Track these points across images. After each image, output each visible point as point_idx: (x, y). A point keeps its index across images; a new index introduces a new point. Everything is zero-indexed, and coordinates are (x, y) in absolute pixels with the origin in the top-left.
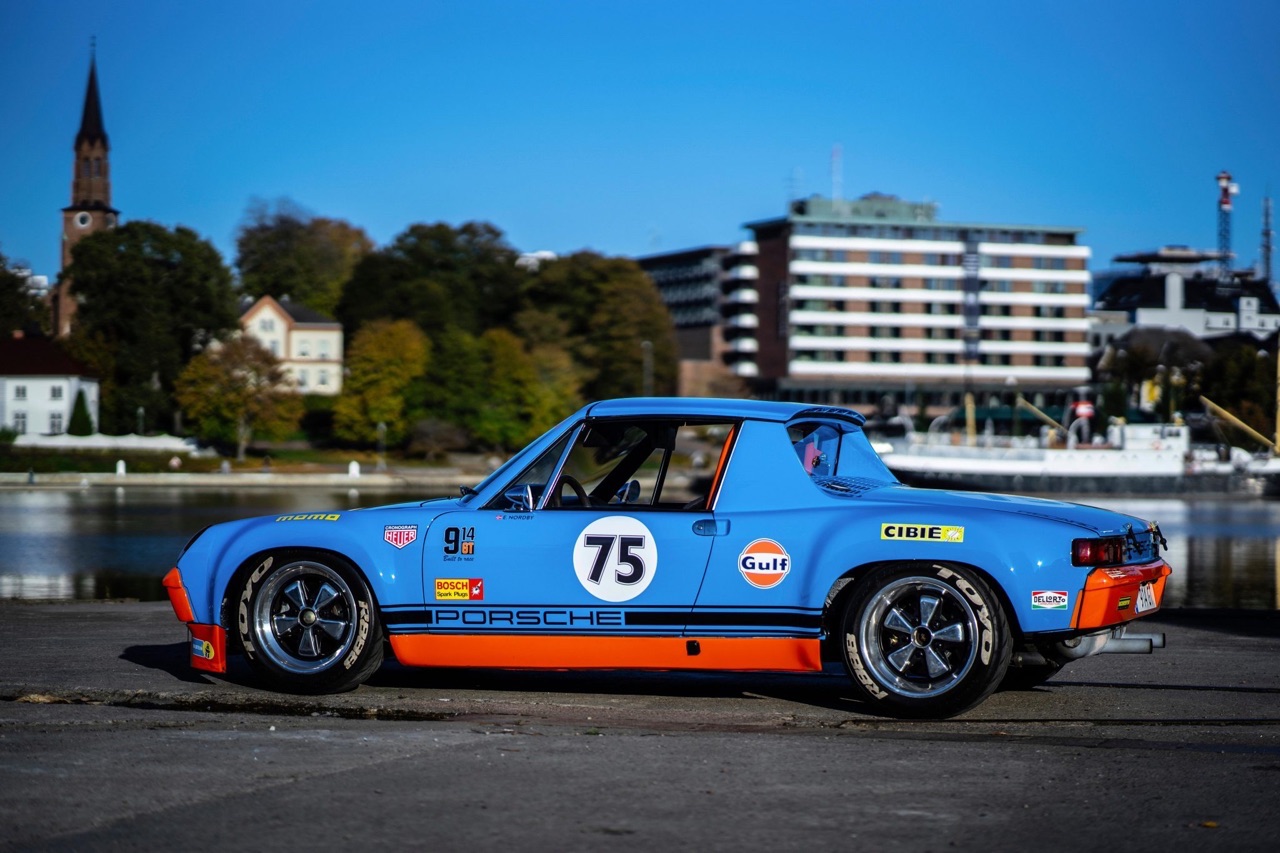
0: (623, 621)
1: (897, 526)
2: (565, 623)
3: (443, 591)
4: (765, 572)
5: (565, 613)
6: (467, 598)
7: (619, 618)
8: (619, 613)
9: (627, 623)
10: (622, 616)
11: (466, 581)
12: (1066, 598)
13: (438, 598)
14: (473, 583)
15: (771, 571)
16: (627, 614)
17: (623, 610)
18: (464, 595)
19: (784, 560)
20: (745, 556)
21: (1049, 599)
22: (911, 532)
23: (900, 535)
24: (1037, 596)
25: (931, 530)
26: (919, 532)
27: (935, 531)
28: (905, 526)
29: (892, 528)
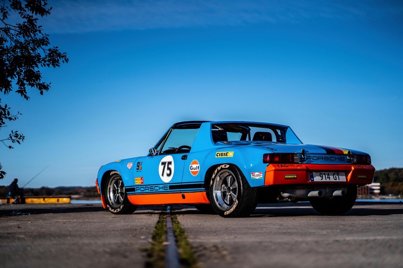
0: (169, 188)
1: (219, 153)
2: (158, 190)
3: (137, 181)
4: (195, 170)
5: (158, 186)
6: (141, 183)
7: (168, 188)
8: (168, 186)
9: (170, 189)
10: (168, 187)
11: (140, 178)
12: (262, 174)
13: (136, 183)
14: (142, 178)
15: (196, 170)
16: (169, 186)
17: (168, 185)
18: (140, 182)
19: (199, 166)
20: (190, 166)
21: (257, 175)
22: (222, 155)
23: (219, 156)
24: (253, 174)
25: (226, 153)
26: (224, 154)
27: (227, 154)
28: (221, 153)
29: (218, 153)
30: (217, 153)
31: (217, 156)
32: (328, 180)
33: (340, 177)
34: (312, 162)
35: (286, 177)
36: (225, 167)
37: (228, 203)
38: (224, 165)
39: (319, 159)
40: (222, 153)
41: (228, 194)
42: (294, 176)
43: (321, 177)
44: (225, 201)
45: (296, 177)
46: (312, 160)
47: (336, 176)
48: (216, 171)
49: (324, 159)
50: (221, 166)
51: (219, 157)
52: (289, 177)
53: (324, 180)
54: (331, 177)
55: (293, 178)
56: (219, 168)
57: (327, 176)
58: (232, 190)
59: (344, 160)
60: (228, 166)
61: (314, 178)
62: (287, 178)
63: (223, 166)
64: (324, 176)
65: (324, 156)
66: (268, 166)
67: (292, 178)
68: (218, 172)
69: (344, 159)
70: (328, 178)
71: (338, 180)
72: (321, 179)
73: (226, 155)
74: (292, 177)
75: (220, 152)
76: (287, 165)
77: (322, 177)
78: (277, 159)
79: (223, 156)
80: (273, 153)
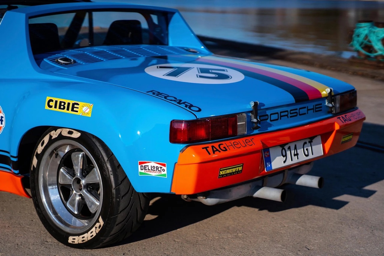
1: (54, 100)
21: (153, 169)
22: (61, 105)
23: (56, 107)
24: (143, 165)
25: (73, 104)
26: (66, 106)
27: (76, 106)
28: (59, 100)
29: (52, 100)
30: (48, 98)
31: (50, 107)
32: (295, 160)
33: (313, 147)
34: (270, 125)
35: (221, 173)
36: (69, 135)
37: (76, 213)
38: (68, 130)
39: (281, 116)
40: (61, 102)
41: (74, 192)
42: (237, 168)
43: (284, 156)
44: (68, 205)
45: (240, 168)
46: (268, 121)
47: (308, 148)
48: (46, 139)
49: (289, 115)
50: (59, 131)
51: (53, 109)
52: (228, 171)
53: (289, 162)
54: (300, 151)
55: (236, 171)
56: (55, 134)
57: (293, 152)
58: (87, 186)
59: (321, 110)
60: (76, 135)
61: (272, 163)
62: (223, 175)
63: (65, 133)
64: (288, 153)
65: (289, 109)
66: (182, 151)
67: (233, 173)
68: (51, 141)
69: (321, 107)
70: (295, 155)
71: (311, 157)
72: (284, 162)
73: (73, 110)
74: (234, 170)
75: (57, 99)
76: (225, 145)
77: (286, 156)
78: (202, 133)
79: (65, 111)
80: (194, 118)
